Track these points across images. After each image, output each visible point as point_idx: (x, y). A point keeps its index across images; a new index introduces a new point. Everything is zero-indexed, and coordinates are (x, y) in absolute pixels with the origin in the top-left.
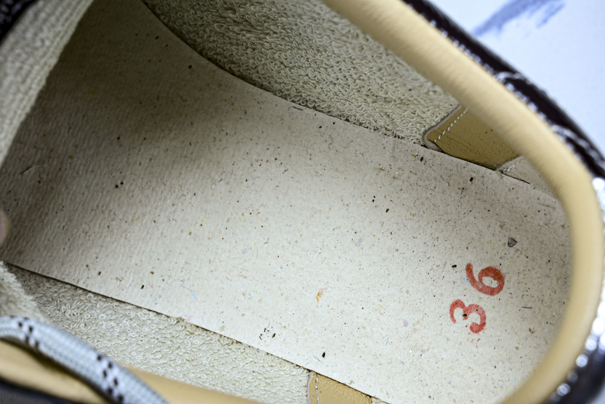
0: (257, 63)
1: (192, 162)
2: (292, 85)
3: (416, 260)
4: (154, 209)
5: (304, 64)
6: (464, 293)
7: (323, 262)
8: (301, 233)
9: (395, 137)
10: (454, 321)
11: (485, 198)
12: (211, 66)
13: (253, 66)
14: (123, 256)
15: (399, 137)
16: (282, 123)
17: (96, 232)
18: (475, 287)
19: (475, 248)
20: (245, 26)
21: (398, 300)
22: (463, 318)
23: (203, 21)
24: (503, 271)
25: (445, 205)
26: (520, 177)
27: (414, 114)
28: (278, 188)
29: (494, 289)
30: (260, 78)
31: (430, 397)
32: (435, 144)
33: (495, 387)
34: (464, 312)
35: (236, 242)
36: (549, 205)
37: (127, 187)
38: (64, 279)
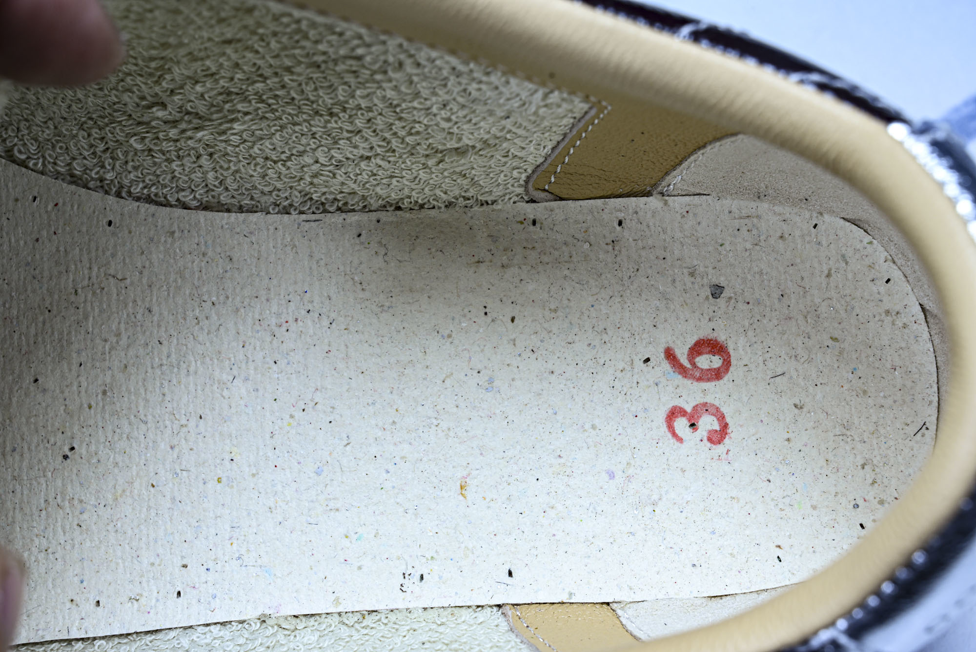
0: (222, 175)
1: (176, 370)
2: (291, 188)
3: (586, 375)
4: (143, 467)
5: (309, 145)
6: (677, 393)
7: (447, 436)
8: (395, 407)
9: (482, 205)
10: (680, 440)
11: (650, 242)
12: (144, 207)
13: (216, 183)
14: (124, 560)
15: (487, 203)
16: (297, 253)
17: (62, 542)
18: (689, 378)
19: (666, 321)
20: (190, 122)
21: (585, 444)
22: (692, 431)
23: (106, 143)
24: (722, 337)
25: (595, 277)
26: (693, 190)
27: (507, 156)
28: (331, 353)
29: (719, 369)
30: (233, 197)
31: (694, 565)
32: (547, 191)
33: (782, 510)
34: (689, 421)
35: (299, 463)
36: (750, 214)
37: (84, 451)
38: (43, 637)
